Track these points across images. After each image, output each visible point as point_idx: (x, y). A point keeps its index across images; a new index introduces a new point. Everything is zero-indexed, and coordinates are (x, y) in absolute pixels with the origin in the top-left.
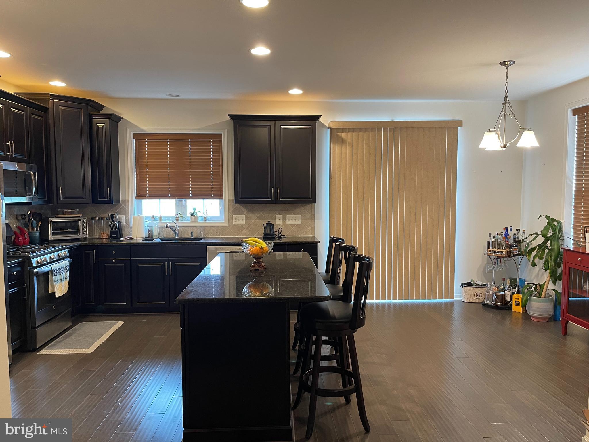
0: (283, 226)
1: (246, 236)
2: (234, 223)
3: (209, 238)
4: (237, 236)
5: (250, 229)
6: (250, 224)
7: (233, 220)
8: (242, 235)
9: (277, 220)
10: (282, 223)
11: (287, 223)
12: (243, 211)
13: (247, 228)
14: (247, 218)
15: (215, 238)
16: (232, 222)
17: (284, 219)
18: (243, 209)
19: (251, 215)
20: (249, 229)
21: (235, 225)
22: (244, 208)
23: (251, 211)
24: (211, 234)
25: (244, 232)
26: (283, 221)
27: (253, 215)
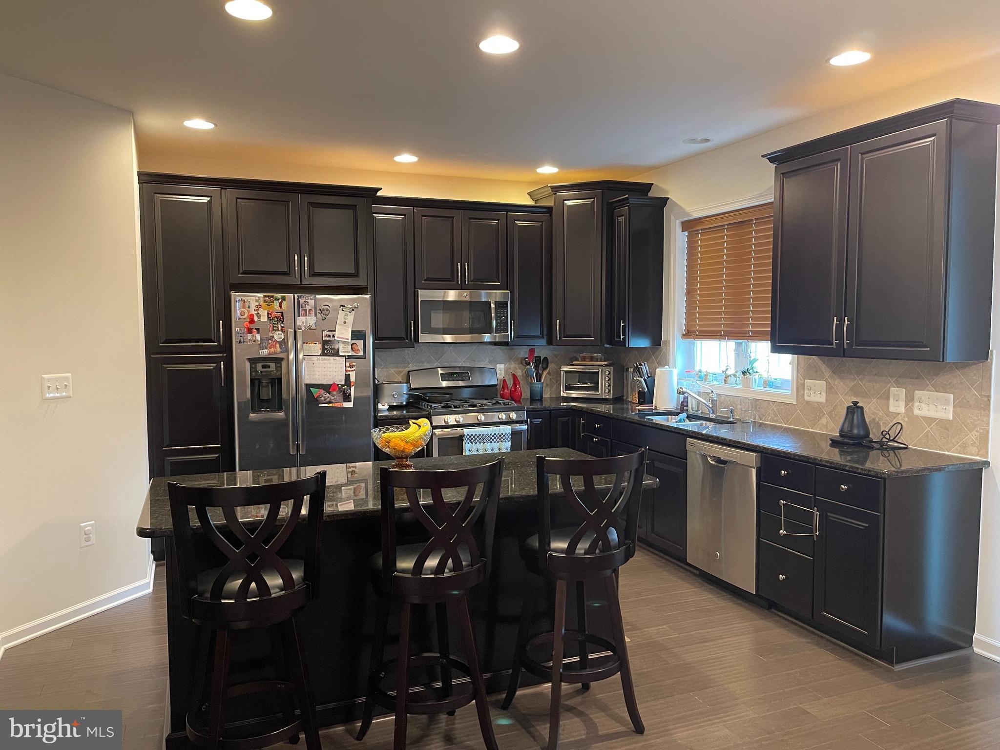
0: (906, 419)
1: (826, 431)
2: (806, 398)
3: (765, 424)
4: (811, 430)
5: (836, 416)
6: (836, 406)
7: (804, 391)
8: (821, 429)
9: (891, 400)
10: (904, 412)
11: (916, 412)
12: (824, 371)
13: (830, 414)
14: (830, 389)
15: (776, 426)
16: (803, 395)
17: (910, 399)
18: (823, 367)
19: (837, 382)
20: (834, 416)
21: (808, 403)
22: (824, 365)
23: (837, 372)
24: (770, 418)
25: (824, 421)
26: (905, 407)
27: (841, 383)
